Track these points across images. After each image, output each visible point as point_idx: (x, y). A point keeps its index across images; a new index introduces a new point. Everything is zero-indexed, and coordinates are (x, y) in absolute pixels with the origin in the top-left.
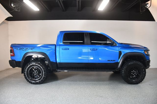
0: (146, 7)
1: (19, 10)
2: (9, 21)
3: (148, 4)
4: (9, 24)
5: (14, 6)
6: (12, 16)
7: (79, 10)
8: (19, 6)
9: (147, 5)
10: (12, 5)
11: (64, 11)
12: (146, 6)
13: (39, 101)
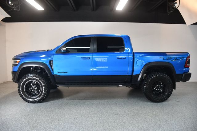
0: (174, 7)
1: (18, 9)
2: (6, 23)
3: (176, 3)
4: (6, 26)
5: (12, 4)
6: (10, 16)
7: (93, 10)
8: (18, 5)
9: (176, 5)
10: (10, 3)
11: (75, 11)
12: (174, 5)
13: (42, 119)
